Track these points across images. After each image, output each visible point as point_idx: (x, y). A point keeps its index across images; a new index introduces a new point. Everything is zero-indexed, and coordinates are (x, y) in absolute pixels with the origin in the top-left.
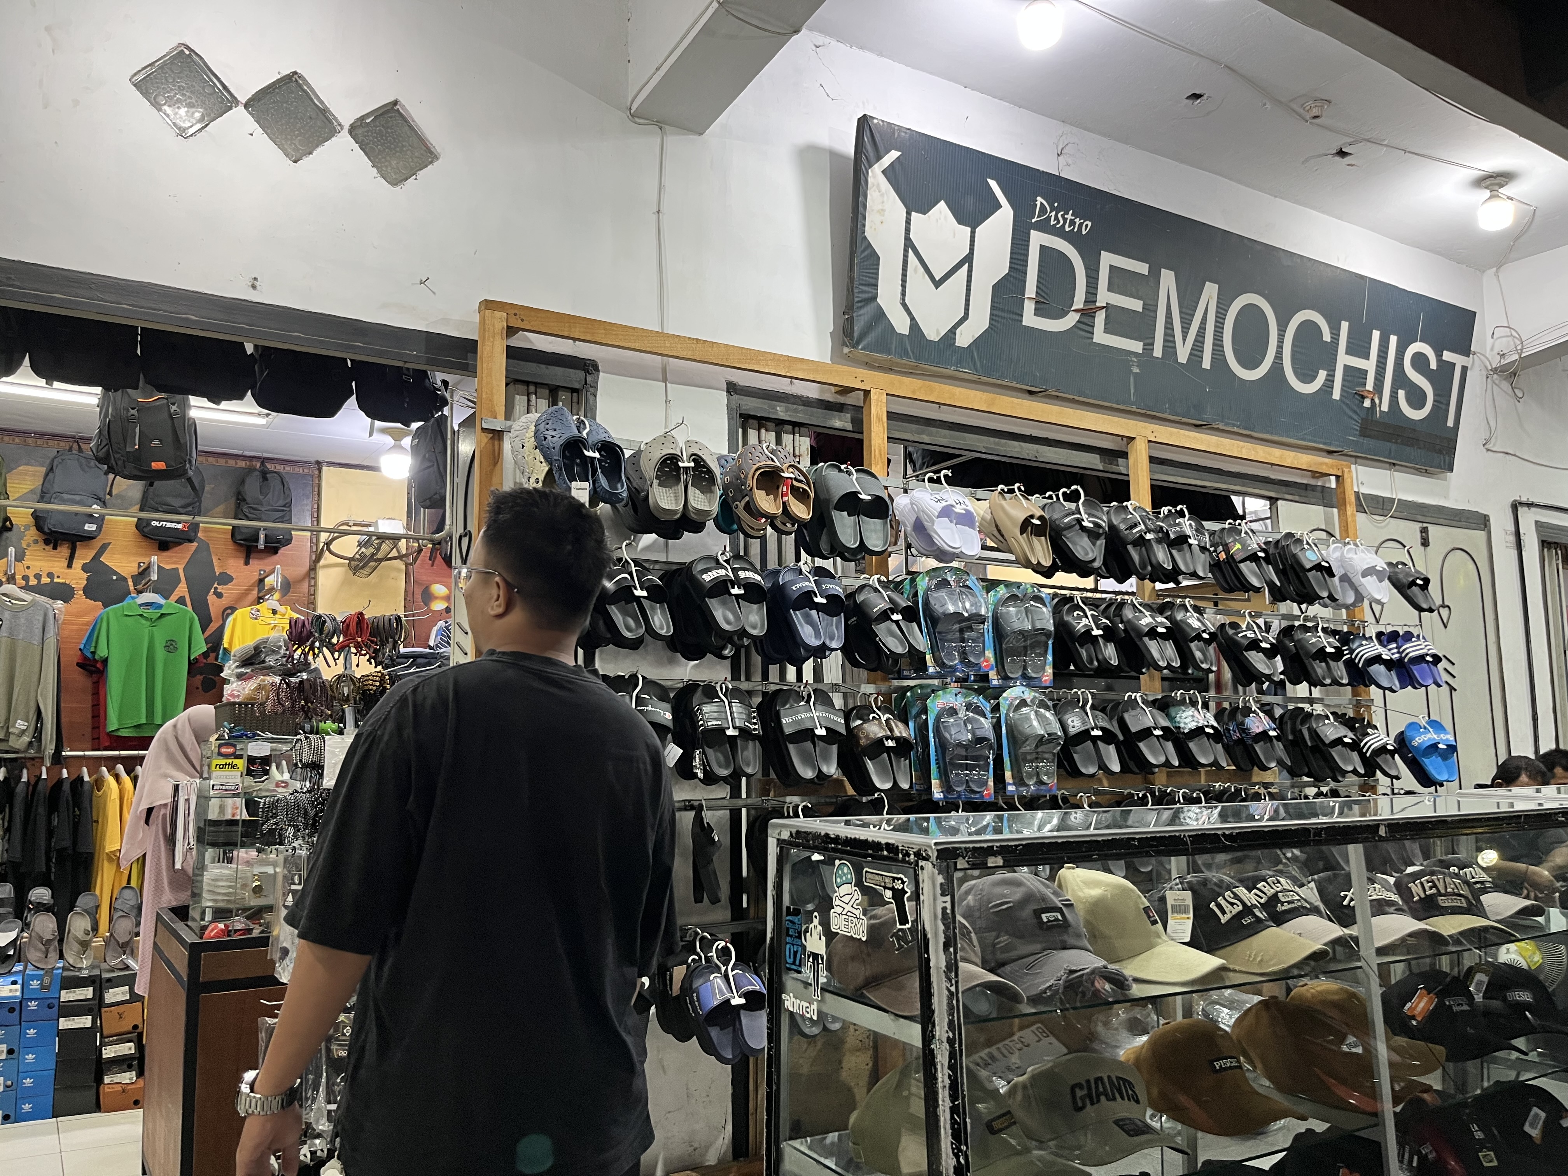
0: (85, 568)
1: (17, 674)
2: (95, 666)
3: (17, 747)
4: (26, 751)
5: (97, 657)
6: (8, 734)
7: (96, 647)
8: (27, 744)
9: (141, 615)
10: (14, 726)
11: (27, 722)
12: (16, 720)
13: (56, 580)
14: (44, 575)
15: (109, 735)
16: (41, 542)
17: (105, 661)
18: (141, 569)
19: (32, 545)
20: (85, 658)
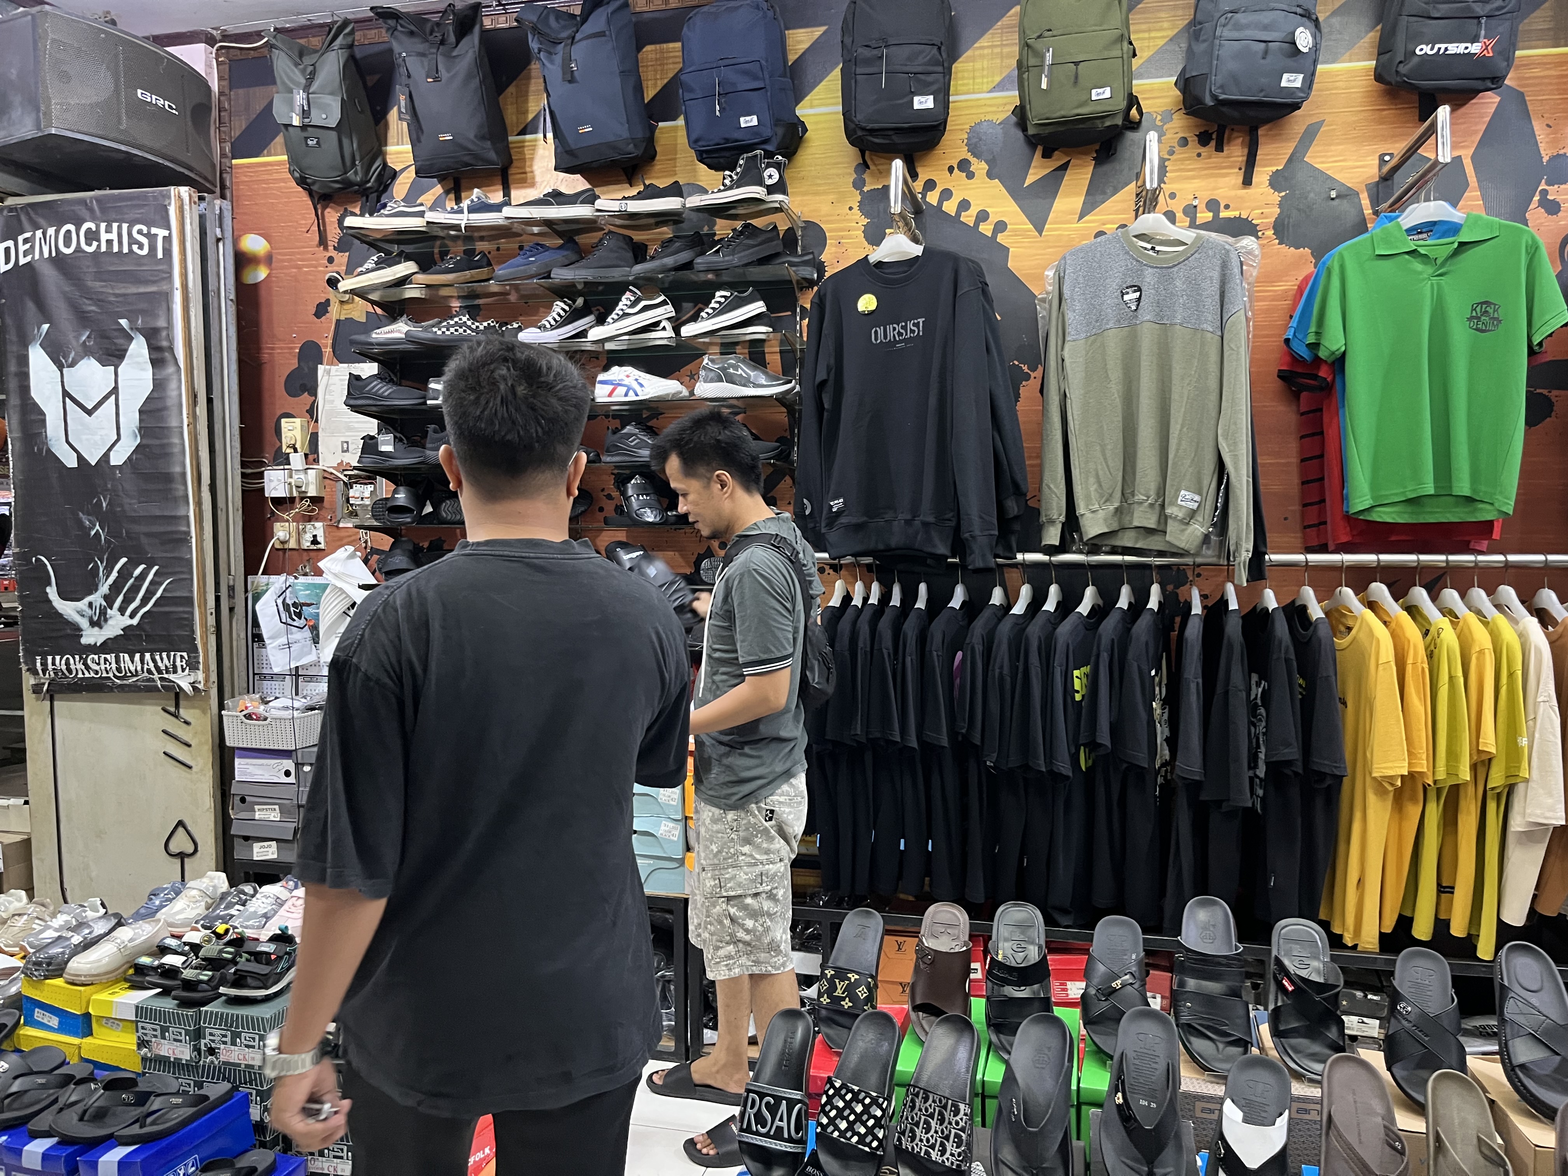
0: (1275, 182)
1: (1175, 396)
2: (1315, 377)
3: (1182, 545)
4: (1197, 554)
5: (1323, 354)
6: (1163, 518)
7: (1318, 334)
8: (1201, 538)
9: (1412, 253)
10: (1174, 503)
11: (1200, 493)
12: (1178, 491)
13: (1224, 214)
14: (1202, 207)
15: (1352, 520)
16: (1193, 141)
17: (1339, 362)
18: (1386, 169)
19: (1177, 149)
20: (1295, 359)
